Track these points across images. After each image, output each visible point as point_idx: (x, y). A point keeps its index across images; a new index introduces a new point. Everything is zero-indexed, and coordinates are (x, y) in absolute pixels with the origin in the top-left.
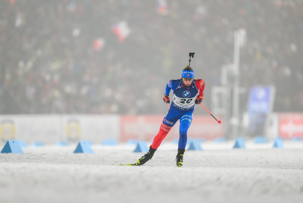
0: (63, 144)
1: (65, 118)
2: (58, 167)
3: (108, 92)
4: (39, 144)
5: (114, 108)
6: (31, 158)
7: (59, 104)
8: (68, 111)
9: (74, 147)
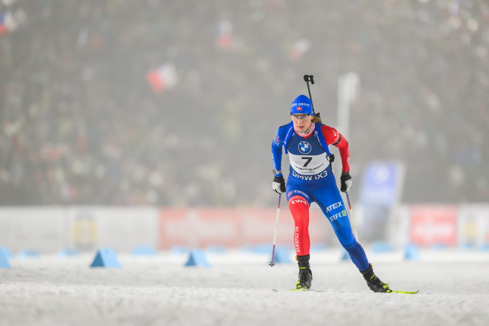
0: (69, 253)
1: (72, 213)
2: (72, 289)
3: (139, 173)
4: (31, 253)
5: (152, 196)
6: (24, 275)
7: (66, 191)
8: (78, 201)
9: (90, 258)
